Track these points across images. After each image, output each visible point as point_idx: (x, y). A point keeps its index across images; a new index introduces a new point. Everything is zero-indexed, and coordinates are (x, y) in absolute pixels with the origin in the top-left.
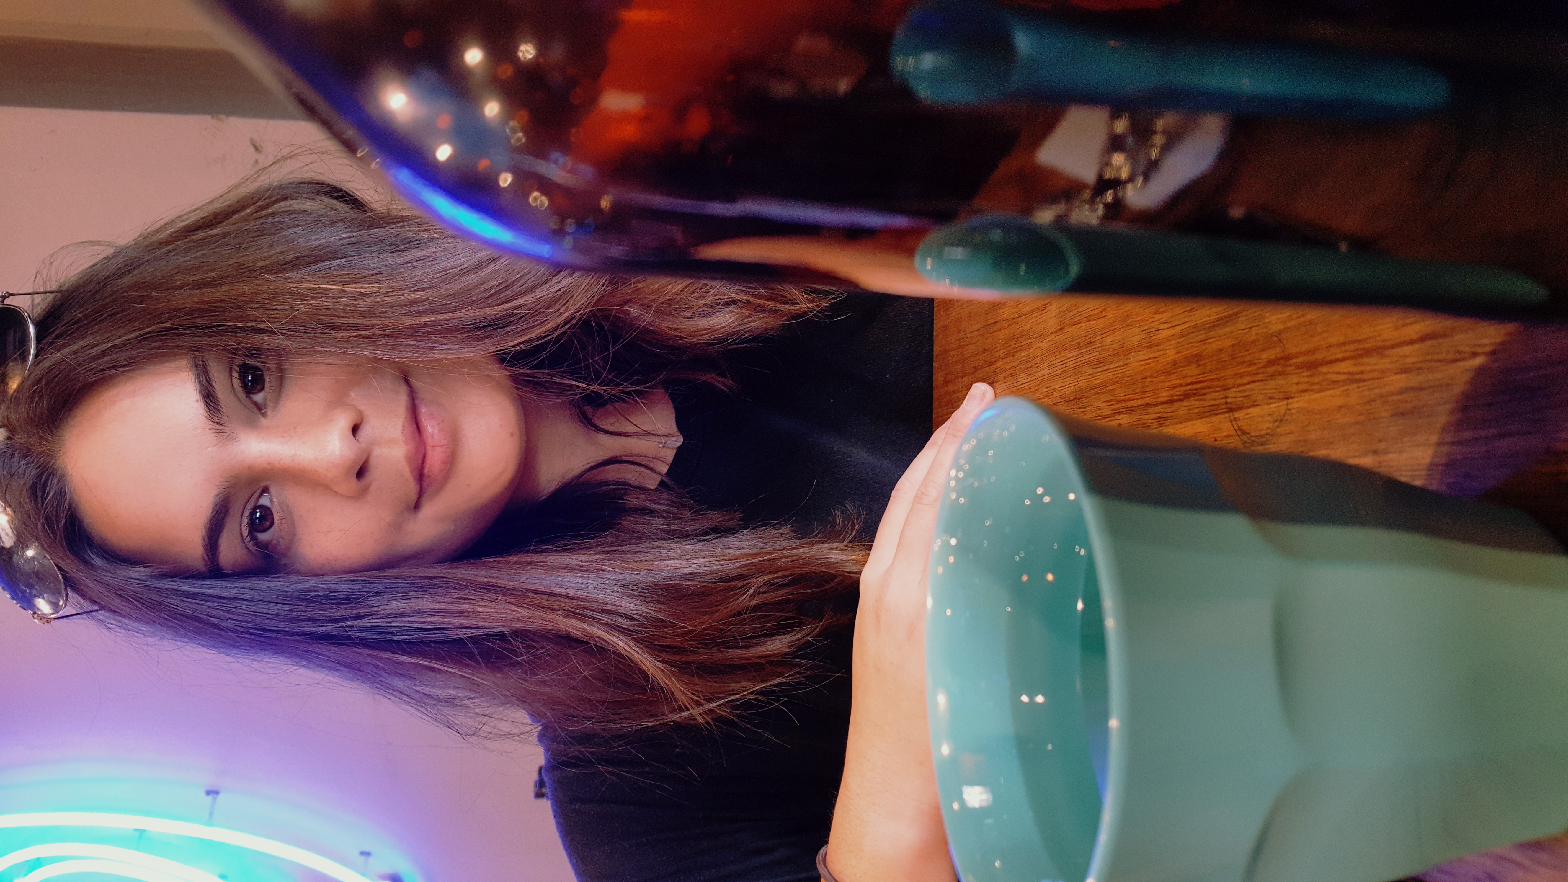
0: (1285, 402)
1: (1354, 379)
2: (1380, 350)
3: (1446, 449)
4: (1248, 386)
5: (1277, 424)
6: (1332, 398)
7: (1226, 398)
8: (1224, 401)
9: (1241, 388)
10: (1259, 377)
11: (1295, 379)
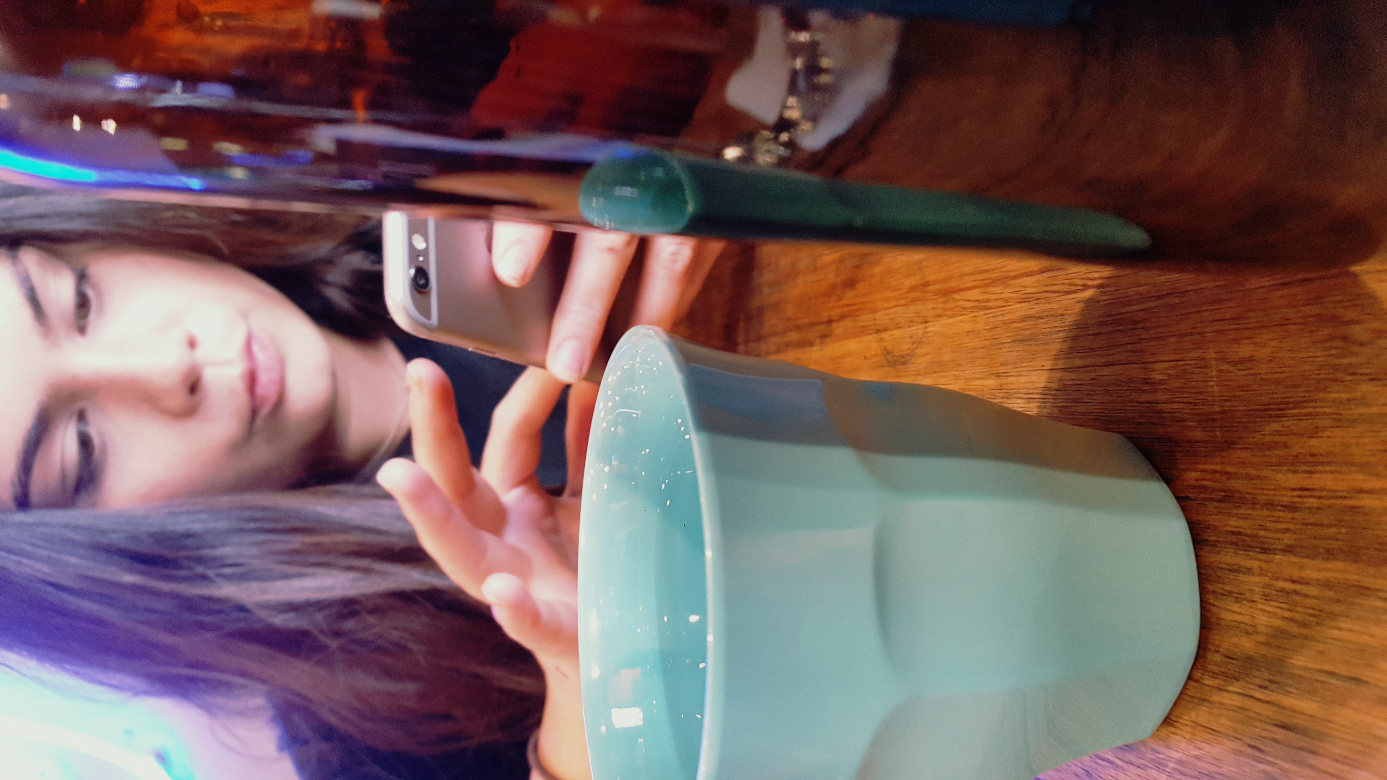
0: (923, 326)
1: (982, 306)
2: (1005, 280)
3: (1058, 375)
4: (892, 311)
5: (915, 345)
6: (963, 323)
7: (875, 320)
8: (873, 322)
9: (887, 311)
10: (903, 302)
11: (931, 305)
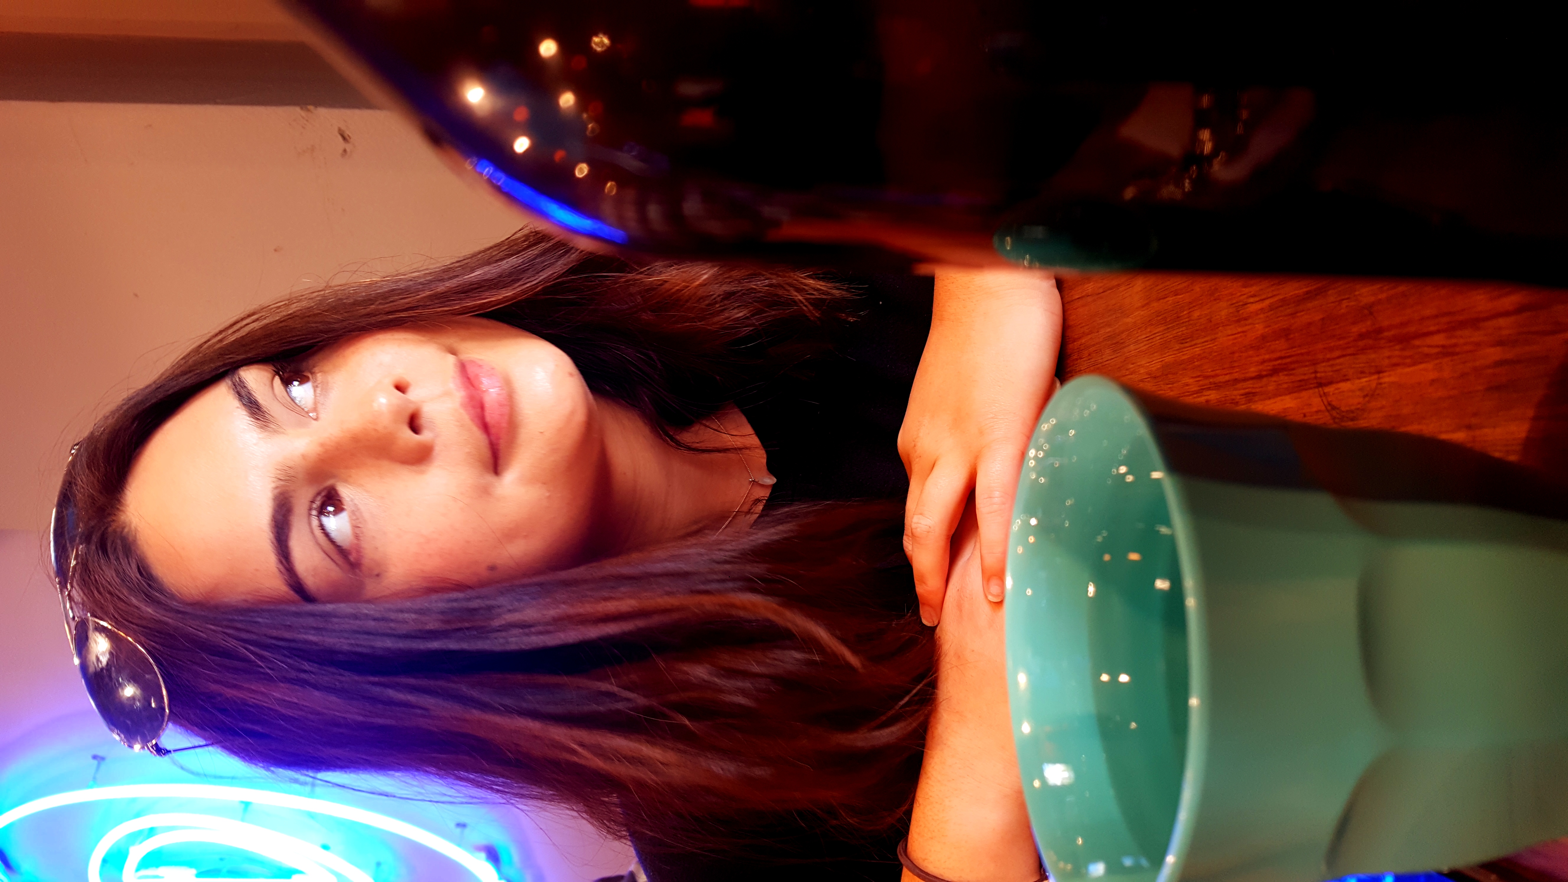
0: (1376, 377)
1: (1447, 352)
2: (1475, 323)
3: (1541, 423)
4: (1338, 361)
5: (1367, 399)
6: (1426, 372)
7: (1316, 372)
8: (1313, 375)
9: (1331, 362)
10: (1350, 351)
11: (1387, 353)
